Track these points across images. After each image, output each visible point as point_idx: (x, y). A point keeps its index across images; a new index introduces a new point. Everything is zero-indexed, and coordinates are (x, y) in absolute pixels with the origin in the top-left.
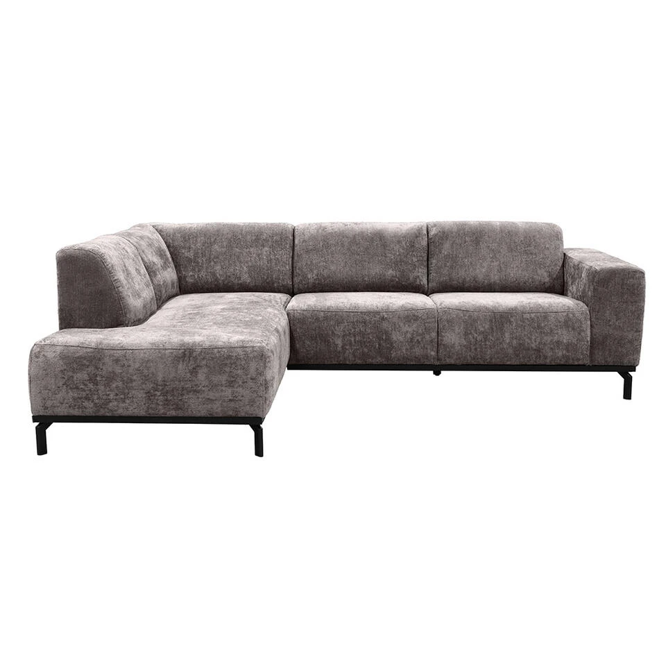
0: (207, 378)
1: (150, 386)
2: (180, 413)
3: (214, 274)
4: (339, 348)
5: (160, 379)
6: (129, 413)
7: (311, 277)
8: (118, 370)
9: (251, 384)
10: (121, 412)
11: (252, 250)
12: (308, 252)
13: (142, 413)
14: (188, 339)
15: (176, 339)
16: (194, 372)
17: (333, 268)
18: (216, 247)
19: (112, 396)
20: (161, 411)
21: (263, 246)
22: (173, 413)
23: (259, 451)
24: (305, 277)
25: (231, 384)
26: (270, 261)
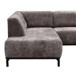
0: (48, 48)
1: (34, 50)
2: (41, 57)
3: (35, 23)
4: (68, 40)
5: (36, 49)
6: (29, 57)
7: (58, 24)
8: (27, 47)
9: (58, 50)
10: (27, 57)
11: (44, 17)
12: (56, 18)
13: (32, 57)
14: (42, 39)
15: (39, 39)
16: (45, 47)
17: (63, 21)
18: (35, 17)
19: (25, 53)
20: (37, 56)
21: (46, 17)
22: (39, 57)
23: (59, 65)
24: (56, 23)
25: (53, 50)
26: (48, 20)
